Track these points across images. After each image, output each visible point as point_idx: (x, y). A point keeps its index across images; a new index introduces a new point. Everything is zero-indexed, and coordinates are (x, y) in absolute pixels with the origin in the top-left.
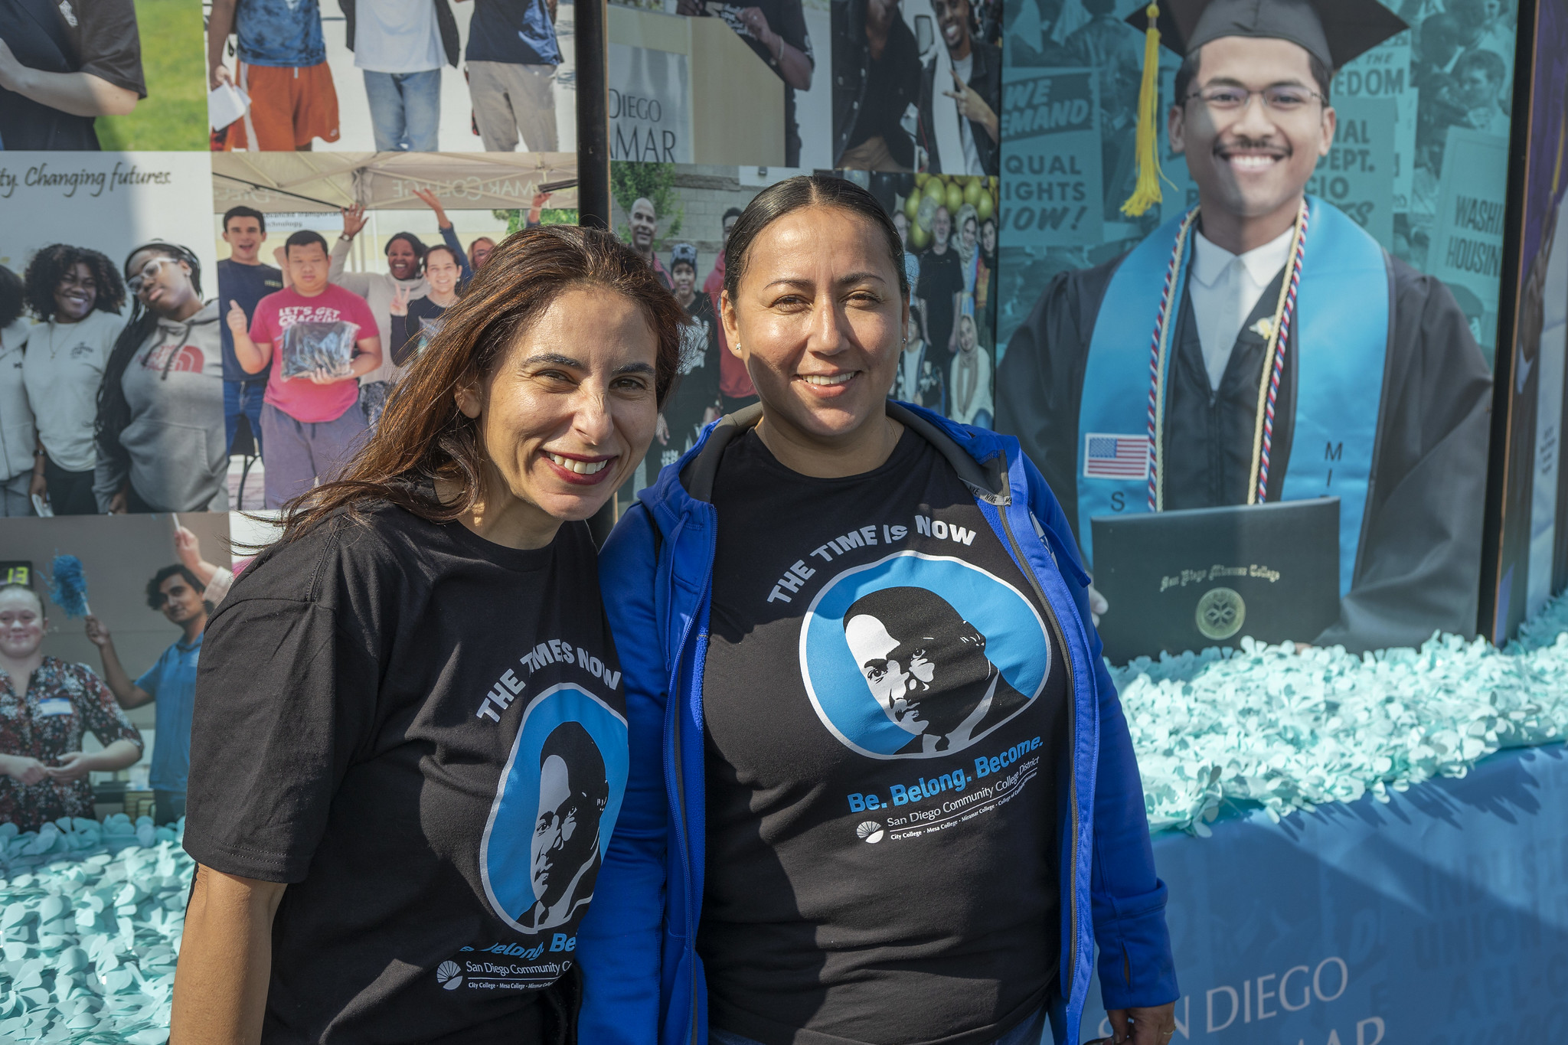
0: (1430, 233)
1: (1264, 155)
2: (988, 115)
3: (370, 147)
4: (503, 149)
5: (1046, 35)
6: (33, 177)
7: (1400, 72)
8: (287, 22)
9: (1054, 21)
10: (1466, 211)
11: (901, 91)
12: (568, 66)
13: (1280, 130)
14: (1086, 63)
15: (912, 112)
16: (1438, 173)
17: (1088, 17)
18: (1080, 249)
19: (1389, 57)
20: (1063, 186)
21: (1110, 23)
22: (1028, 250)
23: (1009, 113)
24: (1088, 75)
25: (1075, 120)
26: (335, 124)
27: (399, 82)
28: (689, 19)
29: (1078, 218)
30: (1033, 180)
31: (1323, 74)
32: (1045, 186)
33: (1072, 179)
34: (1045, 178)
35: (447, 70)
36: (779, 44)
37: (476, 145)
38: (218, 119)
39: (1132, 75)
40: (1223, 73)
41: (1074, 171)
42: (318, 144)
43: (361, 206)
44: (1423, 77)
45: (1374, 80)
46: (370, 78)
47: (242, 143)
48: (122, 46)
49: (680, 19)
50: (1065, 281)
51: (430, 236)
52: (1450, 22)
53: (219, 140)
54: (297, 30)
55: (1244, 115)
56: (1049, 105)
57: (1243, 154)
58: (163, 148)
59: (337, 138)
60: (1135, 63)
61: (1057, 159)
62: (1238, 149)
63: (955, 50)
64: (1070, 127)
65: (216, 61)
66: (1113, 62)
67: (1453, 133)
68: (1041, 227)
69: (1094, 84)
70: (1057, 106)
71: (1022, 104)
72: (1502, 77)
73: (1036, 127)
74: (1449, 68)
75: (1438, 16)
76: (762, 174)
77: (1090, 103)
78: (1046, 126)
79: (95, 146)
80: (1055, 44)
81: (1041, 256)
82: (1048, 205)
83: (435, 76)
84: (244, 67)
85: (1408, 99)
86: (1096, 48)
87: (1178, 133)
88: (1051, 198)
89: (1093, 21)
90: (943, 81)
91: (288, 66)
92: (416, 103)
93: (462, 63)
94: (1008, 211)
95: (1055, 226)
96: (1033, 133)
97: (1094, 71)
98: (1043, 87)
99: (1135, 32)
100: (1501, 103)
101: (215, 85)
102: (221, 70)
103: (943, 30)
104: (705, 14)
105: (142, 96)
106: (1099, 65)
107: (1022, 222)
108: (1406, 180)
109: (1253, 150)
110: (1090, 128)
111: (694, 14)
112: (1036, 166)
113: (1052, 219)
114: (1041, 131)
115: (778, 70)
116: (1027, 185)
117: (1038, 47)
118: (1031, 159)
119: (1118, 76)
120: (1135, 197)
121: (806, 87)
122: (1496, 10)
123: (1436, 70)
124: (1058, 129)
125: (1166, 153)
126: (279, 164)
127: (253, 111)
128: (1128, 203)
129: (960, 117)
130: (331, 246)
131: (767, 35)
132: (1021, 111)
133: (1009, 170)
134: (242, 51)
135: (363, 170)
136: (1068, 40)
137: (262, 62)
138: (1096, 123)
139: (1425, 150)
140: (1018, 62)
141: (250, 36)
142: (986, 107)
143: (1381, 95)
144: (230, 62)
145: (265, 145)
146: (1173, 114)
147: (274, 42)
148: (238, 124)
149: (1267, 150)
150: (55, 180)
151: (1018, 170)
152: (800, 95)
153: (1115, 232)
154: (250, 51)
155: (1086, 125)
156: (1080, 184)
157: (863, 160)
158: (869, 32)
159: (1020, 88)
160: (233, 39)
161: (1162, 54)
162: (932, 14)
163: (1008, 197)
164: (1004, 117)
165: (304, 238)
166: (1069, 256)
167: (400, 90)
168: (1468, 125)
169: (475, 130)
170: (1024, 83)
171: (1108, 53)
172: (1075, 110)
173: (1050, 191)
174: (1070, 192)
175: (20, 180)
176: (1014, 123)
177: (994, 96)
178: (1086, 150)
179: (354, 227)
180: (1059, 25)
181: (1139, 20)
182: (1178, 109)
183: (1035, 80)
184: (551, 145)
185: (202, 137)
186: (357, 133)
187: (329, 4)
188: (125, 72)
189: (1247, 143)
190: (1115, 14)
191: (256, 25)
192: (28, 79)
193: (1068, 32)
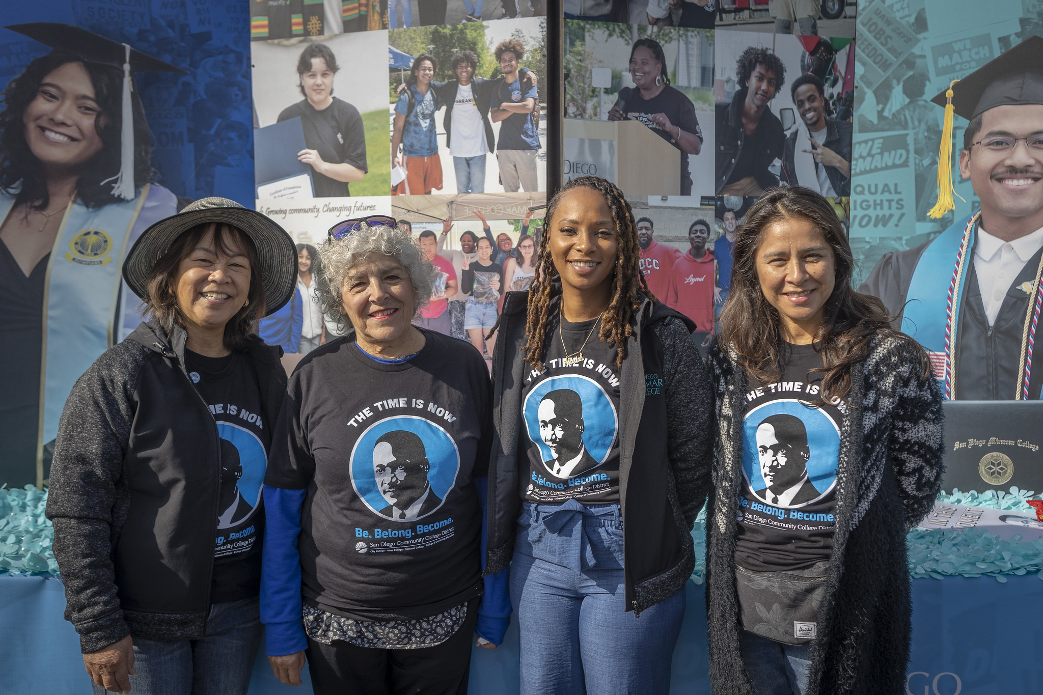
1: (1027, 178)
2: (840, 162)
3: (456, 192)
4: (513, 191)
5: (880, 114)
6: (326, 209)
8: (423, 137)
9: (885, 104)
11: (768, 151)
12: (543, 150)
13: (1038, 161)
14: (905, 127)
15: (778, 163)
17: (907, 100)
18: (901, 239)
20: (890, 201)
21: (921, 103)
22: (867, 239)
23: (857, 160)
24: (907, 135)
25: (898, 162)
26: (441, 181)
27: (468, 161)
28: (616, 122)
29: (899, 220)
30: (871, 198)
32: (878, 202)
33: (896, 197)
34: (878, 197)
35: (489, 154)
36: (679, 132)
37: (500, 189)
38: (394, 182)
39: (935, 133)
40: (997, 128)
41: (896, 192)
42: (434, 191)
43: (451, 219)
46: (456, 159)
47: (403, 192)
48: (359, 151)
49: (610, 123)
50: (890, 257)
51: (480, 233)
53: (395, 190)
54: (426, 140)
55: (1013, 153)
56: (882, 154)
57: (1012, 178)
58: (373, 195)
59: (441, 188)
60: (938, 126)
61: (886, 185)
62: (1008, 174)
63: (812, 126)
64: (895, 166)
65: (395, 156)
66: (923, 126)
68: (876, 225)
69: (910, 140)
70: (886, 154)
71: (864, 154)
73: (873, 167)
76: (664, 199)
77: (908, 151)
78: (879, 166)
79: (348, 195)
80: (886, 118)
81: (875, 243)
82: (880, 213)
83: (483, 158)
84: (405, 157)
86: (912, 118)
87: (966, 166)
88: (882, 208)
89: (910, 103)
90: (803, 142)
91: (423, 156)
92: (475, 170)
93: (496, 151)
94: (855, 217)
95: (884, 225)
96: (871, 171)
97: (911, 132)
98: (878, 143)
99: (938, 107)
101: (394, 166)
102: (396, 159)
103: (803, 115)
104: (626, 119)
105: (366, 172)
106: (914, 128)
107: (864, 223)
109: (1019, 175)
110: (908, 166)
111: (620, 119)
112: (873, 190)
113: (883, 221)
114: (876, 169)
115: (677, 145)
116: (868, 201)
117: (875, 121)
118: (869, 186)
119: (926, 134)
120: (937, 207)
121: (697, 152)
124: (887, 168)
125: (958, 179)
126: (417, 201)
127: (408, 177)
128: (932, 210)
129: (816, 165)
130: (438, 238)
131: (669, 126)
132: (864, 158)
133: (856, 193)
134: (405, 151)
135: (452, 202)
136: (894, 115)
137: (412, 155)
138: (911, 163)
140: (861, 131)
141: (408, 144)
142: (839, 157)
144: (400, 156)
145: (412, 193)
146: (963, 156)
147: (417, 146)
148: (402, 183)
149: (1028, 175)
150: (333, 209)
151: (862, 193)
152: (691, 158)
153: (923, 228)
154: (408, 151)
155: (905, 164)
156: (901, 200)
157: (738, 190)
158: (744, 120)
159: (863, 145)
160: (401, 145)
161: (955, 119)
162: (795, 108)
163: (855, 209)
164: (853, 163)
165: (427, 234)
166: (893, 242)
167: (468, 165)
169: (501, 182)
170: (866, 142)
171: (920, 121)
172: (898, 156)
173: (881, 204)
174: (894, 205)
175: (321, 210)
176: (858, 165)
177: (845, 150)
178: (906, 180)
179: (447, 229)
180: (888, 106)
181: (941, 100)
182: (966, 152)
183: (873, 140)
184: (535, 188)
185: (388, 189)
186: (450, 186)
187: (440, 128)
188: (360, 162)
189: (1014, 171)
190: (924, 97)
191: (410, 139)
192: (325, 167)
193: (894, 111)
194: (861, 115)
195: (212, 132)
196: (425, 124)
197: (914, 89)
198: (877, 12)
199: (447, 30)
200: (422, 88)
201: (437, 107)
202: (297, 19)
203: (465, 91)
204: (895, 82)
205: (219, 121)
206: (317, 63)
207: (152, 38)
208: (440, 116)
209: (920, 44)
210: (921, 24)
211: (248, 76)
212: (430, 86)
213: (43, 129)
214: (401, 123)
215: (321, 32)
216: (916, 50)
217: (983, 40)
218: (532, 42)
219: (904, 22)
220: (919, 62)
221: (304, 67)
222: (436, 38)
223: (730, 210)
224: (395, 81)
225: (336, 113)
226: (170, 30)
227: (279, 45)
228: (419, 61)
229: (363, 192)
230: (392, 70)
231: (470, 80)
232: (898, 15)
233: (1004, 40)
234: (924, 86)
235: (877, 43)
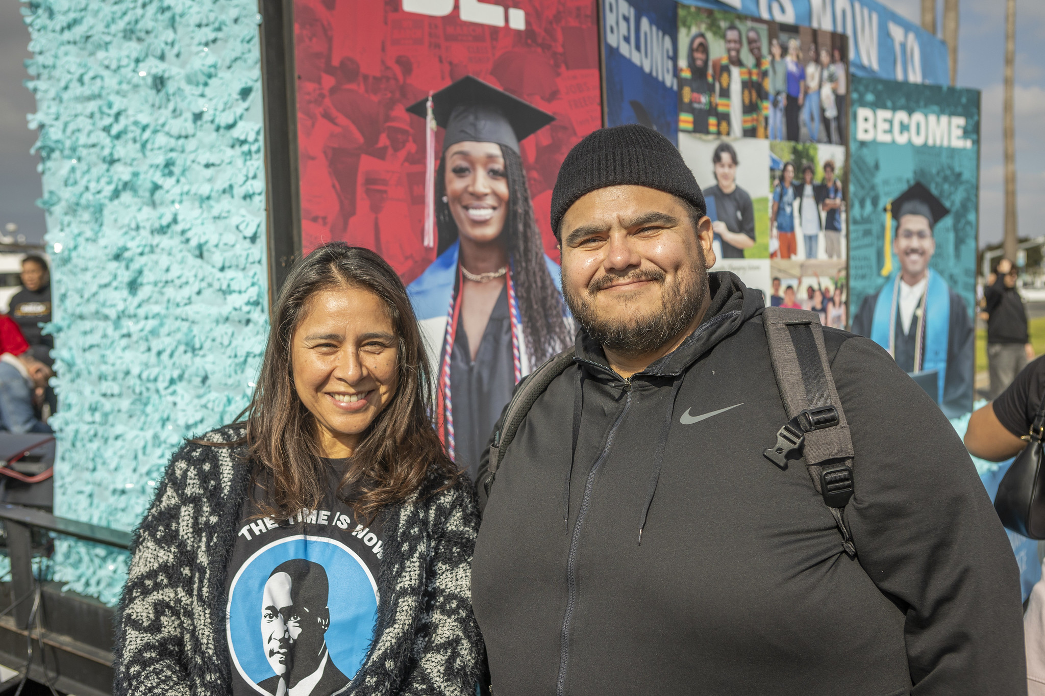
0: (958, 280)
1: (917, 255)
3: (804, 257)
5: (862, 214)
7: (950, 227)
9: (863, 209)
13: (921, 246)
14: (872, 224)
17: (872, 208)
18: (870, 287)
20: (867, 265)
22: (857, 288)
24: (873, 228)
25: (870, 243)
26: (797, 250)
27: (810, 237)
29: (870, 276)
30: (859, 263)
32: (863, 266)
33: (869, 263)
34: (863, 263)
35: (820, 233)
40: (906, 227)
41: (870, 260)
42: (793, 257)
43: (801, 277)
46: (804, 236)
47: (777, 257)
48: (751, 225)
50: (867, 298)
51: (816, 287)
52: (961, 211)
53: (773, 255)
54: (789, 222)
55: (912, 241)
56: (863, 238)
57: (912, 254)
58: (759, 258)
59: (797, 254)
60: (884, 224)
62: (911, 252)
64: (868, 245)
65: (771, 230)
66: (878, 224)
68: (861, 279)
69: (873, 231)
70: (865, 238)
75: (958, 209)
77: (873, 237)
79: (744, 258)
80: (864, 218)
81: (861, 289)
82: (864, 272)
83: (816, 237)
84: (778, 232)
87: (896, 247)
89: (873, 210)
91: (787, 232)
92: (814, 244)
93: (823, 231)
95: (865, 279)
101: (772, 238)
102: (773, 233)
105: (755, 241)
106: (874, 225)
109: (915, 253)
110: (873, 246)
112: (860, 259)
113: (863, 277)
116: (858, 265)
118: (859, 256)
119: (879, 228)
120: (885, 269)
123: (958, 226)
127: (779, 246)
128: (883, 271)
130: (795, 290)
135: (802, 265)
136: (867, 216)
137: (781, 231)
138: (874, 244)
139: (956, 252)
141: (779, 223)
143: (945, 235)
144: (775, 231)
145: (782, 257)
147: (784, 225)
148: (776, 250)
149: (918, 253)
151: (855, 260)
153: (880, 281)
154: (779, 227)
155: (872, 244)
160: (776, 224)
165: (789, 287)
166: (867, 289)
167: (810, 240)
169: (826, 251)
171: (877, 221)
172: (869, 240)
174: (869, 267)
178: (871, 253)
179: (800, 283)
180: (865, 211)
182: (896, 240)
183: (858, 230)
184: (839, 256)
185: (768, 254)
187: (796, 213)
188: (751, 234)
189: (914, 251)
191: (781, 219)
192: (730, 237)
194: (853, 216)
196: (788, 210)
197: (875, 203)
199: (800, 147)
200: (787, 184)
201: (795, 198)
202: (712, 121)
203: (808, 190)
204: (867, 197)
206: (725, 157)
208: (796, 204)
209: (876, 178)
210: (877, 167)
212: (792, 184)
214: (776, 208)
215: (728, 134)
216: (875, 181)
217: (899, 180)
219: (870, 164)
220: (876, 187)
221: (717, 159)
222: (795, 151)
224: (773, 178)
225: (738, 197)
227: (700, 139)
228: (786, 165)
229: (753, 256)
230: (772, 170)
231: (811, 182)
232: (868, 160)
233: (908, 181)
234: (878, 201)
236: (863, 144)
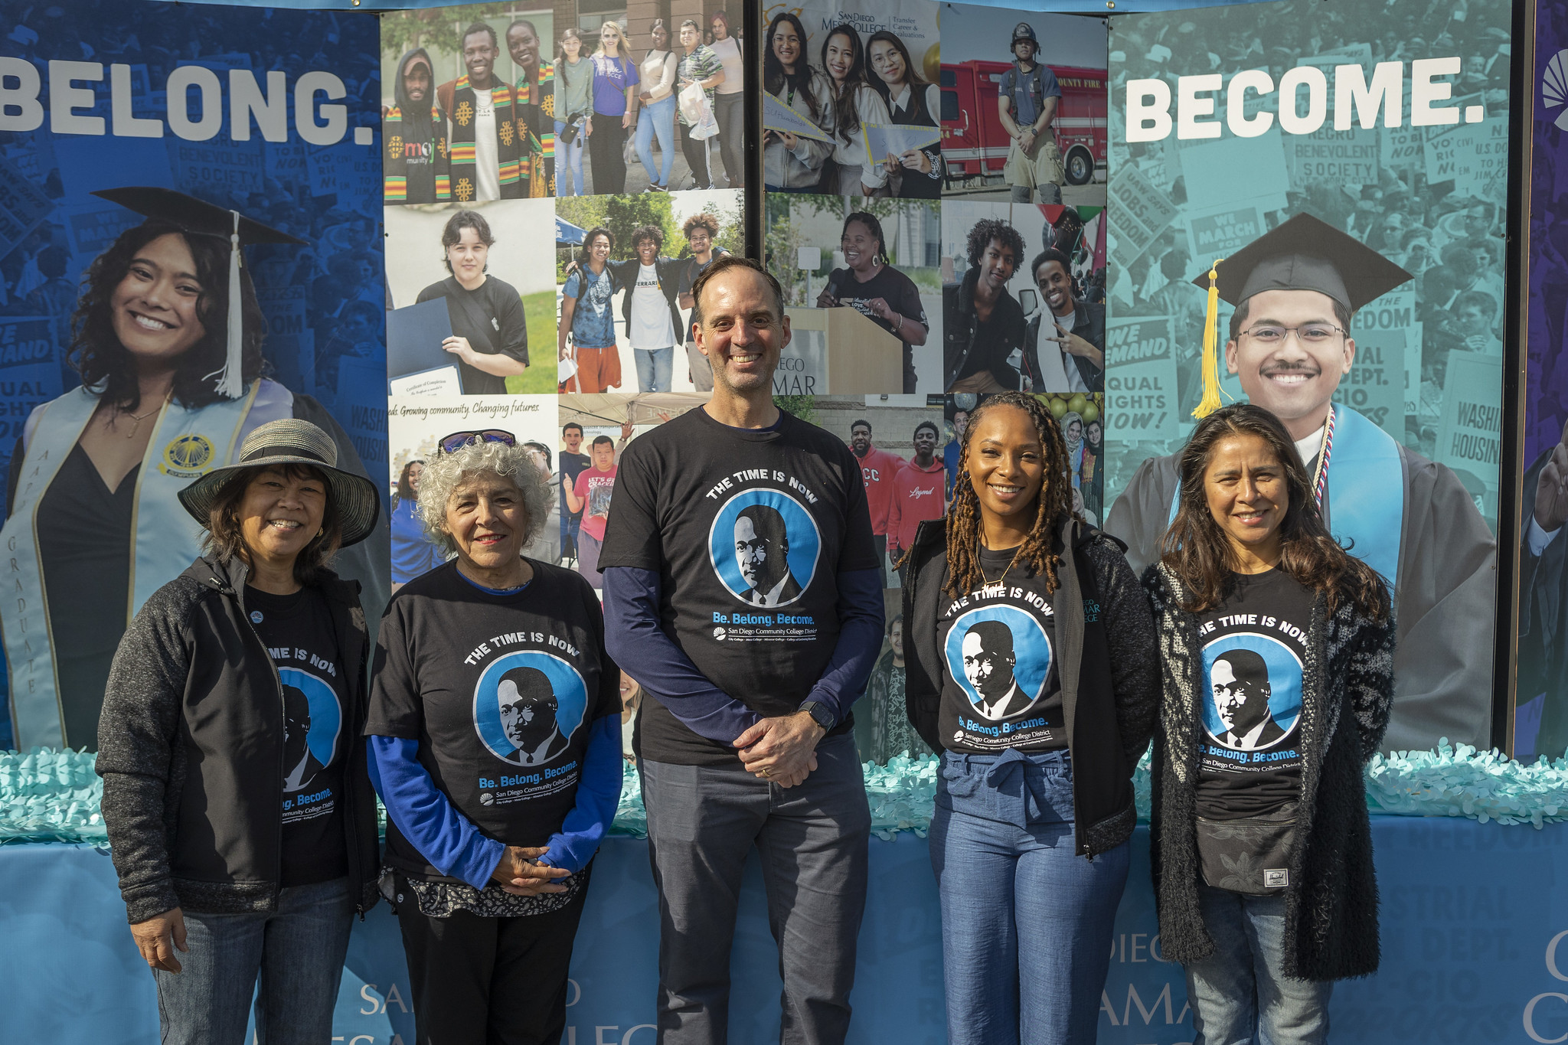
0: (1436, 431)
1: (1299, 374)
2: (1091, 351)
3: (637, 391)
4: (705, 390)
5: (1136, 295)
6: (476, 408)
7: (1407, 310)
8: (597, 324)
9: (1142, 285)
10: (1468, 414)
11: (1006, 340)
13: (1311, 356)
14: (1165, 312)
15: (1017, 353)
16: (1441, 386)
17: (1166, 281)
18: (1162, 442)
19: (1397, 299)
20: (1149, 398)
21: (1182, 284)
22: (1125, 443)
23: (1111, 348)
24: (1167, 321)
25: (1157, 352)
26: (619, 378)
27: (652, 354)
28: (826, 309)
29: (1160, 421)
30: (1128, 394)
31: (1343, 315)
32: (1136, 398)
33: (1156, 393)
34: (1136, 393)
35: (677, 347)
36: (901, 319)
37: (691, 388)
38: (562, 377)
39: (1198, 320)
40: (1265, 316)
41: (1157, 388)
42: (610, 388)
43: (631, 422)
44: (1424, 312)
45: (1385, 317)
46: (638, 353)
47: (573, 389)
48: (519, 340)
49: (820, 310)
50: (1151, 464)
52: (1447, 272)
53: (563, 388)
54: (602, 328)
55: (1283, 345)
56: (1139, 342)
57: (1283, 374)
58: (536, 392)
59: (620, 385)
60: (1201, 311)
61: (1145, 379)
62: (1279, 369)
63: (1058, 310)
64: (1154, 357)
65: (562, 346)
66: (1185, 312)
67: (1453, 354)
68: (1134, 427)
69: (1170, 327)
70: (1144, 343)
71: (1119, 342)
72: (1495, 311)
73: (1129, 358)
74: (1448, 307)
75: (1438, 268)
76: (884, 398)
78: (1137, 357)
79: (505, 392)
80: (1143, 301)
81: (1134, 446)
82: (1139, 412)
83: (670, 350)
84: (576, 349)
85: (1414, 332)
86: (1172, 301)
87: (1233, 359)
88: (1140, 407)
89: (1169, 284)
90: (1047, 328)
91: (597, 347)
92: (660, 365)
93: (685, 343)
94: (1110, 416)
95: (1144, 426)
96: (1127, 362)
97: (1171, 318)
98: (1135, 330)
99: (1200, 290)
100: (1493, 330)
101: (562, 359)
102: (565, 351)
103: (1047, 297)
104: (839, 305)
105: (527, 365)
106: (1174, 314)
107: (1121, 423)
108: (1414, 390)
109: (1290, 370)
110: (1168, 357)
111: (831, 306)
112: (1130, 385)
113: (1142, 421)
114: (1133, 361)
115: (898, 334)
116: (1124, 398)
117: (1131, 305)
118: (1126, 379)
119: (1188, 321)
120: (1202, 405)
121: (922, 343)
122: (1487, 261)
123: (1437, 308)
124: (1145, 359)
125: (1225, 374)
126: (590, 400)
127: (579, 372)
128: (1197, 409)
129: (1063, 355)
130: (615, 445)
131: (888, 313)
132: (1119, 347)
133: (1111, 388)
134: (575, 340)
135: (632, 403)
136: (1151, 297)
137: (584, 346)
138: (1172, 354)
139: (1430, 368)
140: (1116, 314)
141: (579, 332)
142: (1090, 346)
143: (1392, 328)
144: (569, 346)
145: (584, 391)
146: (1229, 347)
147: (590, 335)
148: (572, 379)
149: (1301, 370)
150: (486, 409)
151: (1117, 388)
152: (916, 350)
154: (579, 341)
155: (1165, 355)
156: (1162, 397)
157: (971, 387)
158: (977, 305)
159: (1118, 331)
160: (571, 334)
161: (1220, 304)
162: (1037, 289)
163: (1110, 406)
164: (1107, 352)
165: (602, 440)
166: (1154, 446)
167: (652, 358)
168: (1466, 349)
169: (691, 380)
170: (1121, 328)
171: (1181, 306)
172: (1157, 345)
173: (1140, 401)
174: (1154, 402)
175: (470, 410)
176: (1112, 355)
177: (1097, 338)
178: (1166, 373)
179: (627, 434)
180: (1145, 287)
181: (1203, 281)
182: (1233, 343)
183: (1129, 326)
185: (555, 386)
186: (630, 382)
187: (618, 314)
188: (520, 354)
189: (1285, 366)
190: (1185, 278)
191: (582, 326)
192: (476, 358)
193: (1152, 292)
194: (1115, 298)
195: (336, 314)
196: (599, 310)
197: (1174, 268)
198: (1130, 177)
199: (627, 200)
200: (596, 267)
201: (615, 290)
202: (442, 180)
203: (648, 272)
204: (1152, 259)
205: (344, 301)
206: (467, 234)
207: (266, 203)
208: (618, 300)
209: (1178, 218)
210: (1179, 193)
211: (380, 247)
212: (606, 265)
213: (134, 314)
214: (570, 308)
215: (472, 197)
216: (1175, 224)
217: (1248, 215)
218: (728, 218)
219: (1160, 190)
220: (1178, 237)
221: (451, 237)
222: (613, 209)
223: (961, 410)
224: (563, 259)
225: (490, 294)
226: (287, 194)
227: (419, 210)
228: (592, 236)
229: (524, 389)
230: (560, 245)
231: (654, 258)
232: (1154, 182)
234: (1184, 265)
235: (1131, 214)
236: (1140, 150)
